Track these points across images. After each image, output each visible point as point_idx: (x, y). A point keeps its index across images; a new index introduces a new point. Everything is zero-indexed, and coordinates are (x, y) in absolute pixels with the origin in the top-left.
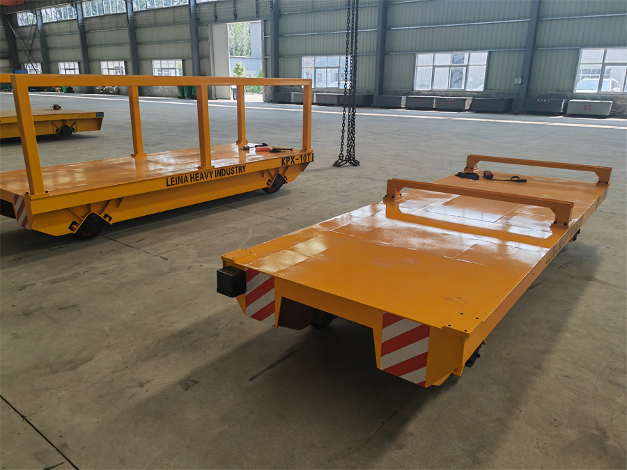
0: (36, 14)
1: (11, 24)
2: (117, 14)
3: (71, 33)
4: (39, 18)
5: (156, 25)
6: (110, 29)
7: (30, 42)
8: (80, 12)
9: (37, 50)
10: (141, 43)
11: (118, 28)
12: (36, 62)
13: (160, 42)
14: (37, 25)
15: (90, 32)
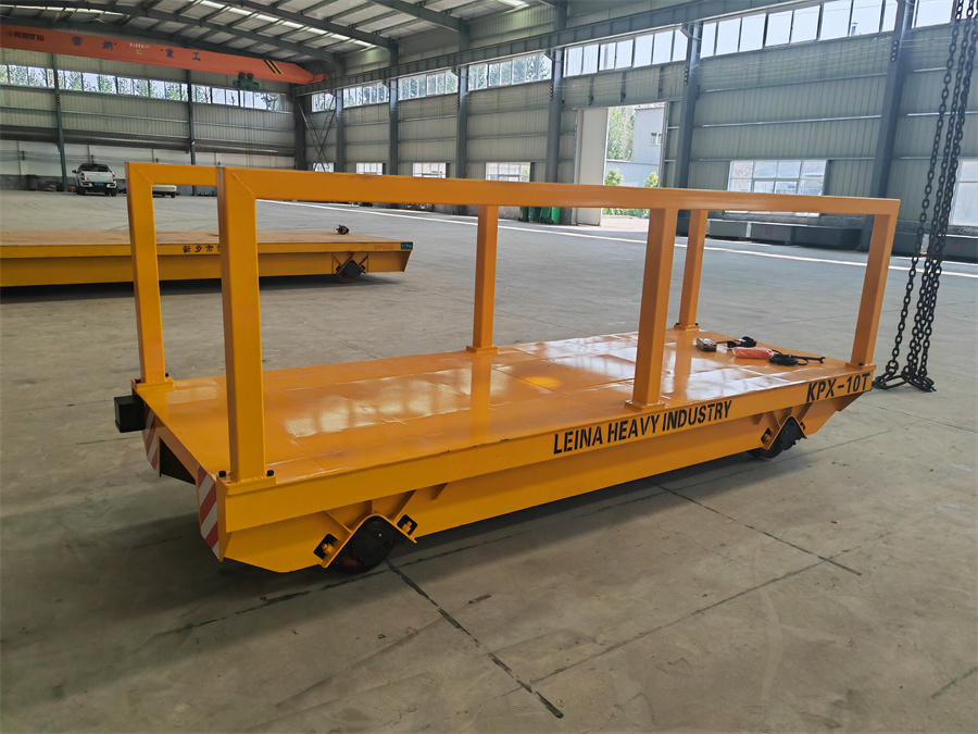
0: (336, 95)
1: (303, 108)
2: (444, 95)
3: (379, 122)
4: (339, 101)
5: (499, 111)
6: (433, 116)
7: (325, 133)
8: (393, 92)
9: (331, 145)
10: (474, 138)
11: (443, 115)
12: (328, 162)
13: (500, 136)
14: (335, 111)
15: (404, 120)
